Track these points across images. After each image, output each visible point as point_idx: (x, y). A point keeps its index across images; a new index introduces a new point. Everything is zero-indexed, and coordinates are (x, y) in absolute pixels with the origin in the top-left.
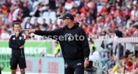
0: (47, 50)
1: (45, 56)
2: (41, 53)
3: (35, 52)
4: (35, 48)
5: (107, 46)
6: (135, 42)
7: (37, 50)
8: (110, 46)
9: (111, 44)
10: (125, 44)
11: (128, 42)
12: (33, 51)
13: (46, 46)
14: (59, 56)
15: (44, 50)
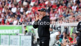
0: (20, 31)
1: (18, 35)
2: (16, 33)
3: (12, 33)
4: (12, 30)
5: (57, 28)
6: (74, 26)
7: (13, 31)
8: (59, 28)
9: (60, 27)
10: (68, 27)
11: (70, 25)
12: (11, 32)
13: (19, 29)
14: (27, 35)
15: (17, 31)
